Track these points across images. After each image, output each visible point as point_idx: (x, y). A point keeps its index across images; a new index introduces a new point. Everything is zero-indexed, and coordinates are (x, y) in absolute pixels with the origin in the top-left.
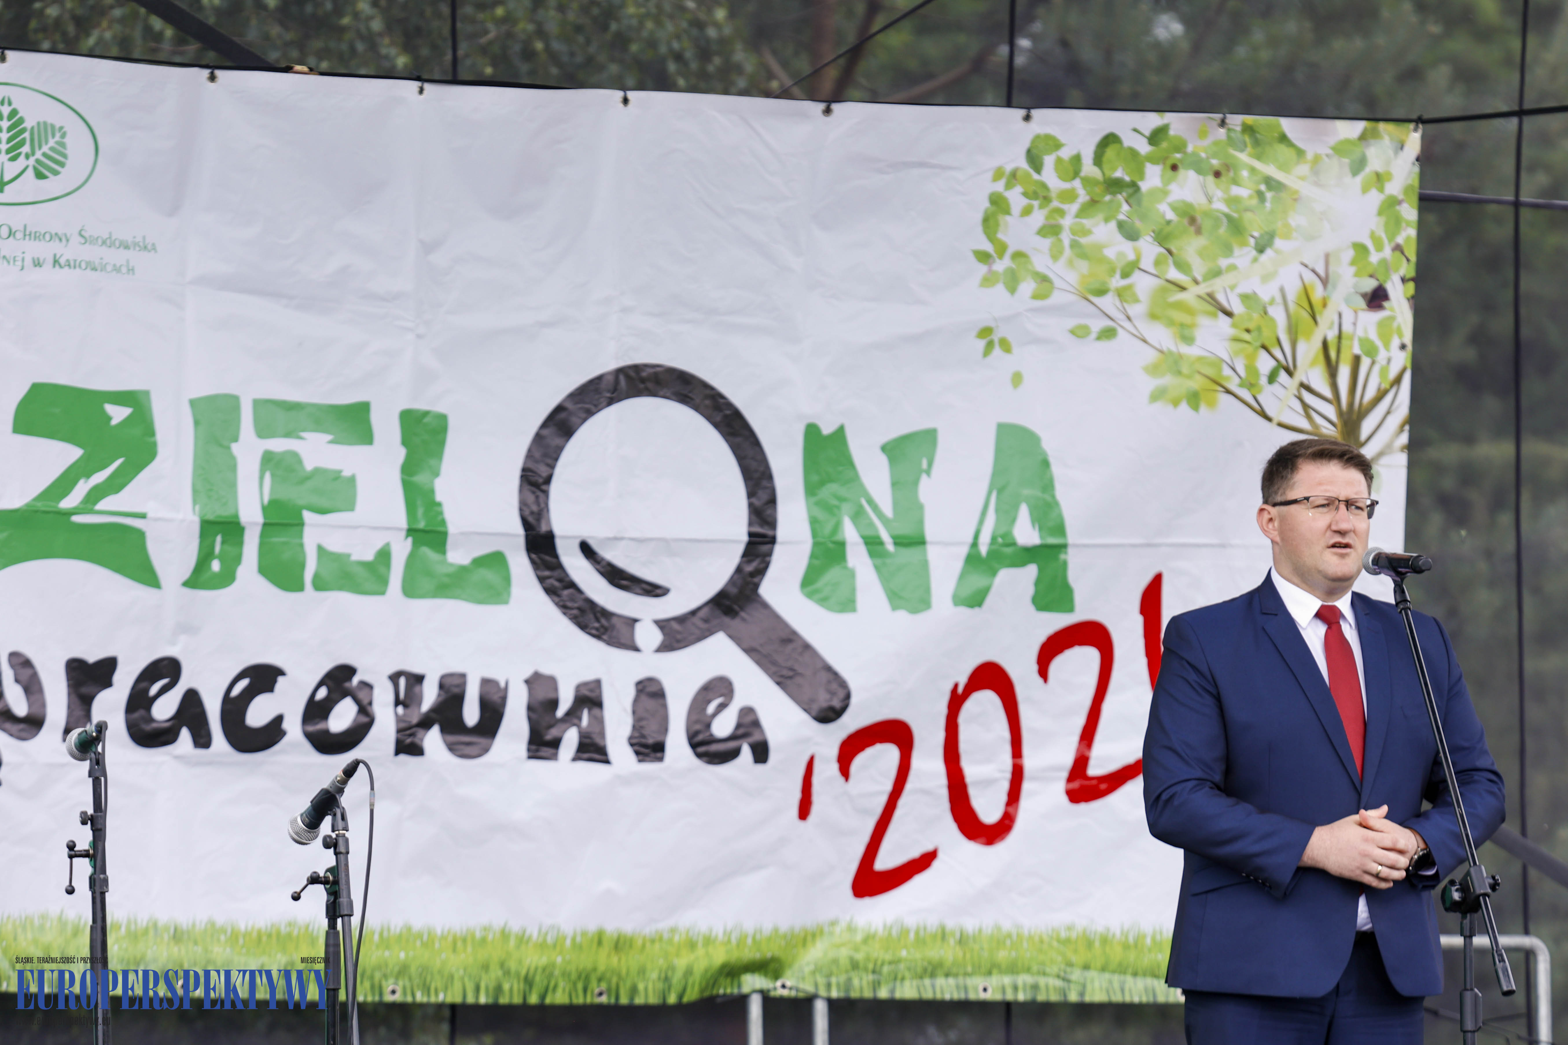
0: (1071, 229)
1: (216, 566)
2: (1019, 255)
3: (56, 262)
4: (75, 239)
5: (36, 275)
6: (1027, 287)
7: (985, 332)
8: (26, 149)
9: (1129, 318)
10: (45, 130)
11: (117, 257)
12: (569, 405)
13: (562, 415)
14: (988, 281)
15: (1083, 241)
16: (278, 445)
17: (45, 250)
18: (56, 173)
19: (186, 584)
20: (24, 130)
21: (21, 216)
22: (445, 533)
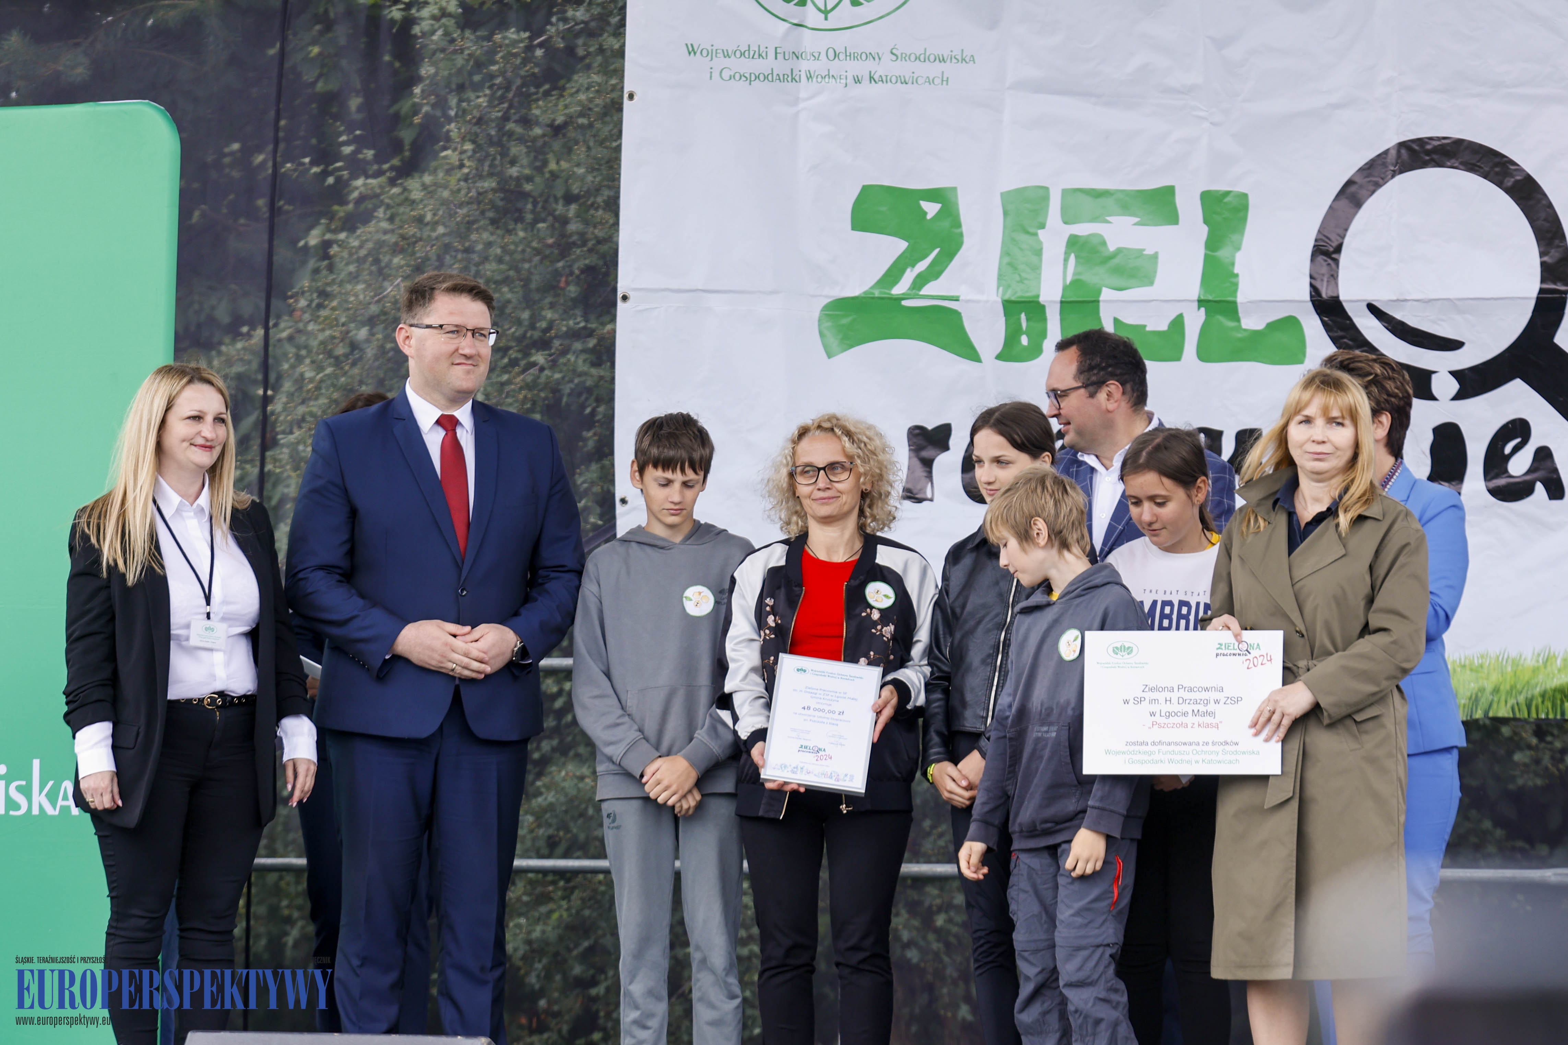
1: (1024, 340)
3: (871, 78)
4: (887, 57)
5: (856, 91)
11: (932, 71)
12: (1359, 179)
13: (1353, 189)
16: (1083, 229)
17: (861, 68)
19: (999, 357)
21: (840, 40)
22: (1235, 303)
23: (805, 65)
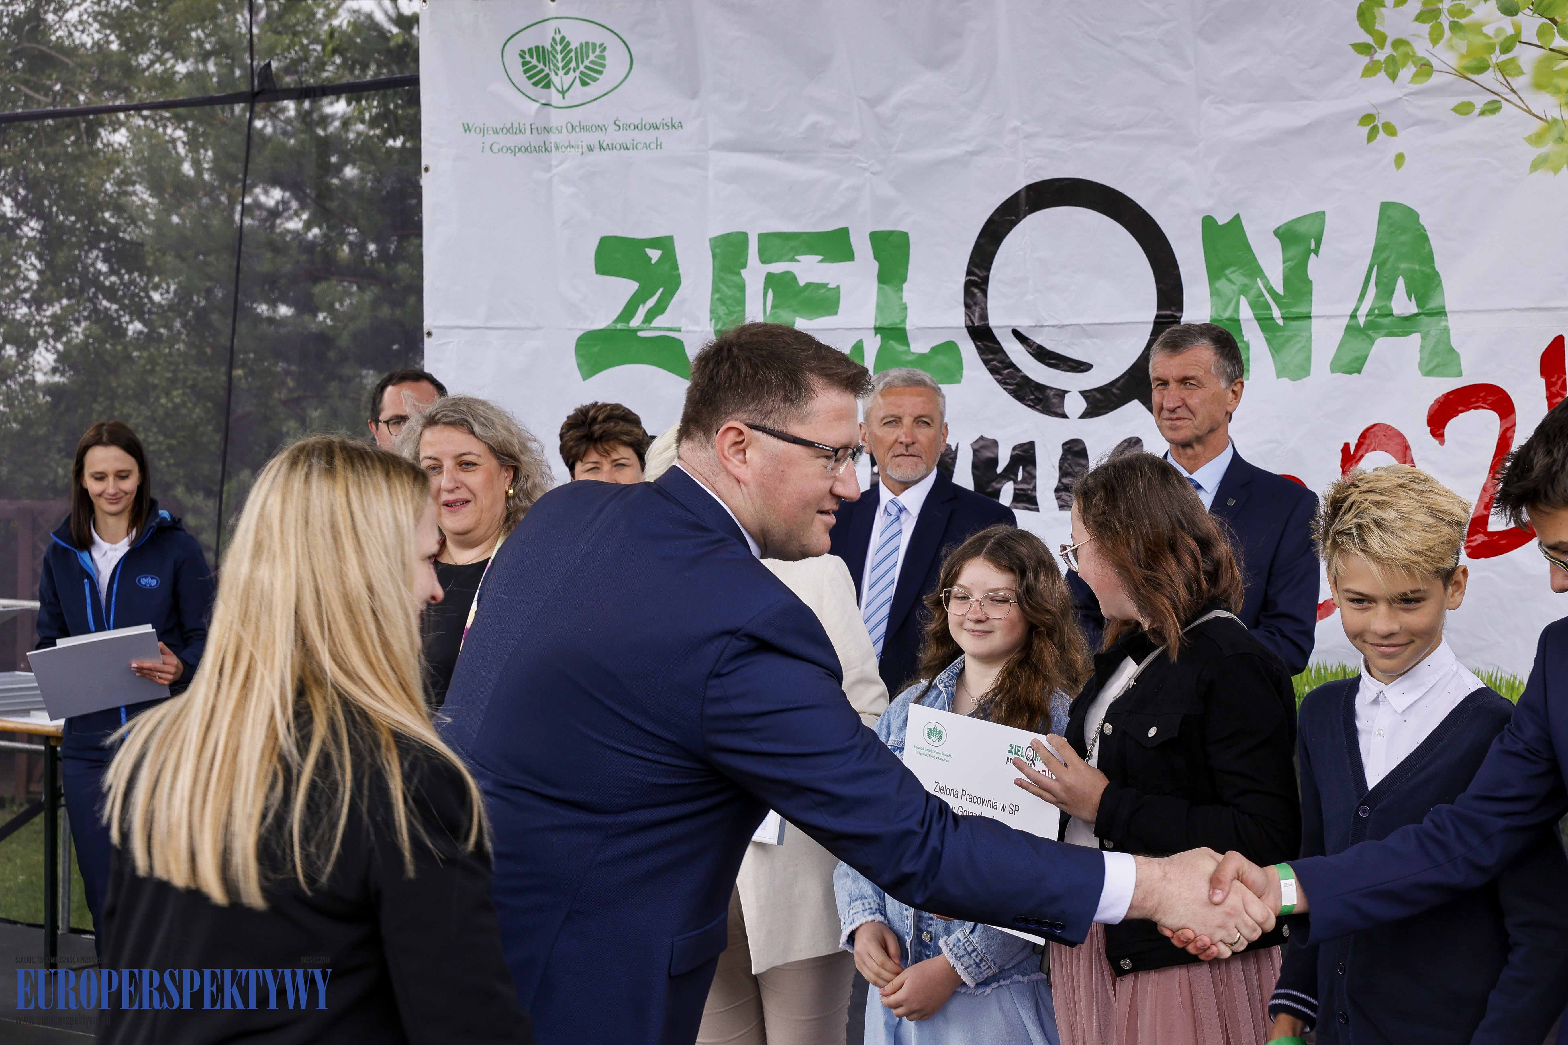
0: (1449, 12)
2: (1398, 43)
3: (601, 146)
4: (612, 128)
5: (591, 157)
6: (1407, 72)
7: (1367, 119)
8: (573, 65)
9: (1513, 91)
10: (585, 49)
11: (648, 136)
12: (997, 218)
13: (993, 227)
14: (1370, 71)
15: (1463, 21)
16: (777, 268)
17: (593, 138)
18: (595, 80)
20: (571, 50)
21: (576, 115)
22: (905, 330)
23: (554, 138)
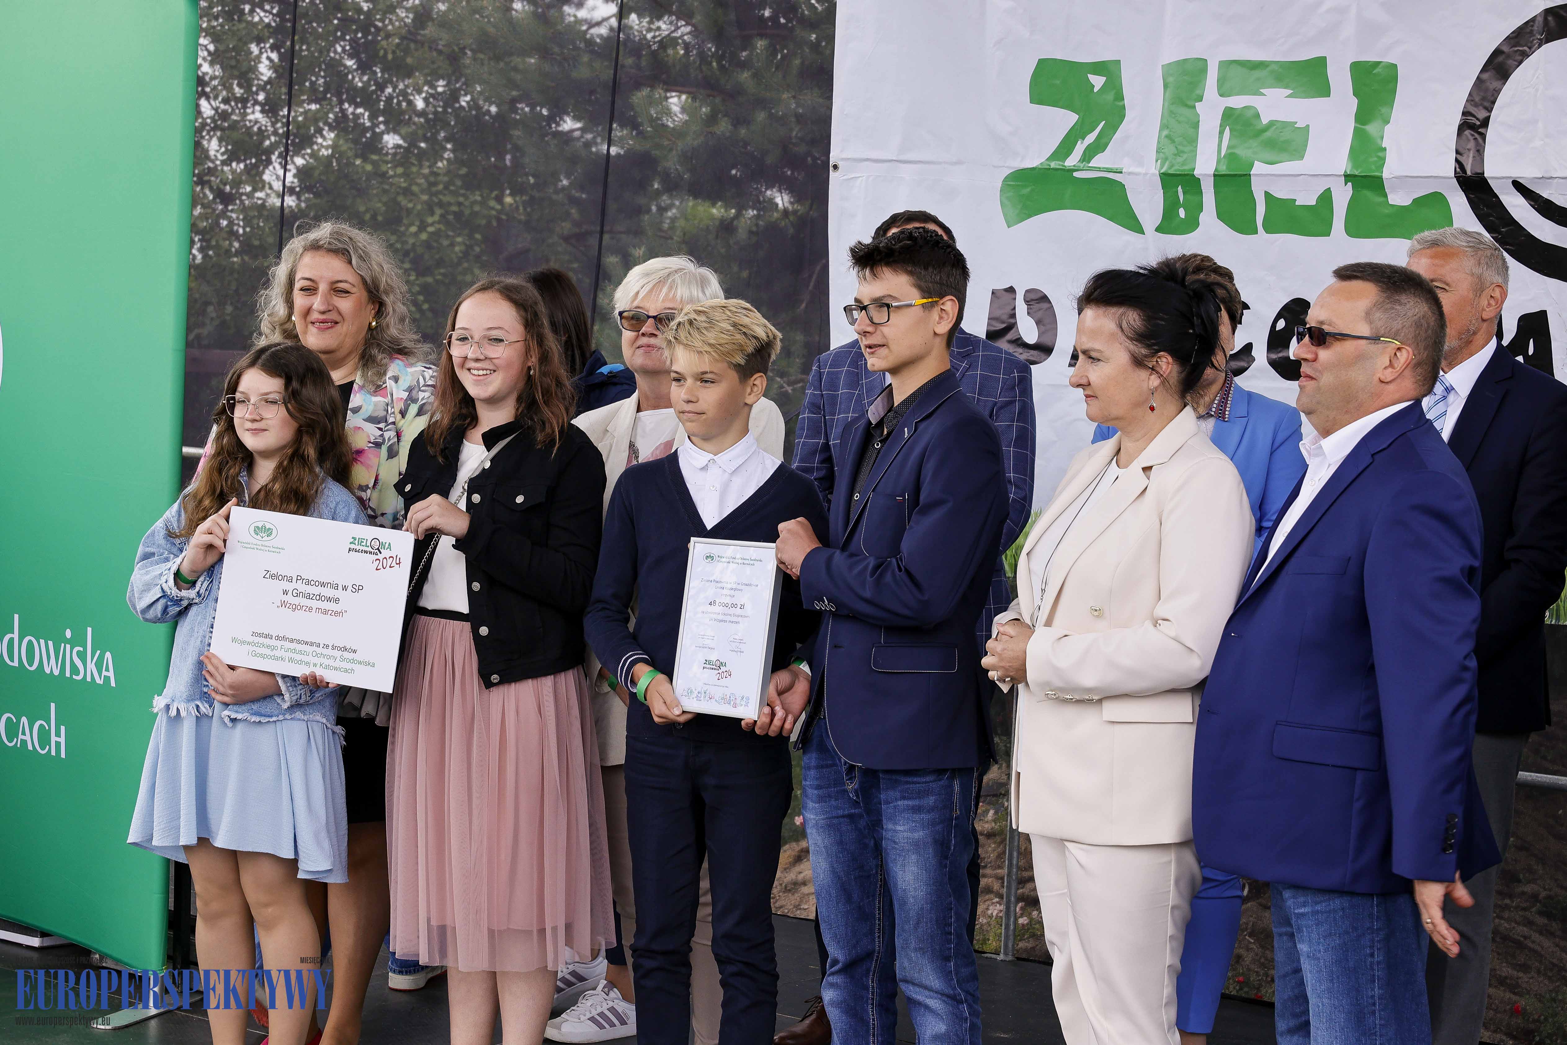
1: (1182, 213)
12: (1505, 49)
13: (1500, 59)
16: (1238, 102)
19: (1158, 229)
22: (1381, 178)
